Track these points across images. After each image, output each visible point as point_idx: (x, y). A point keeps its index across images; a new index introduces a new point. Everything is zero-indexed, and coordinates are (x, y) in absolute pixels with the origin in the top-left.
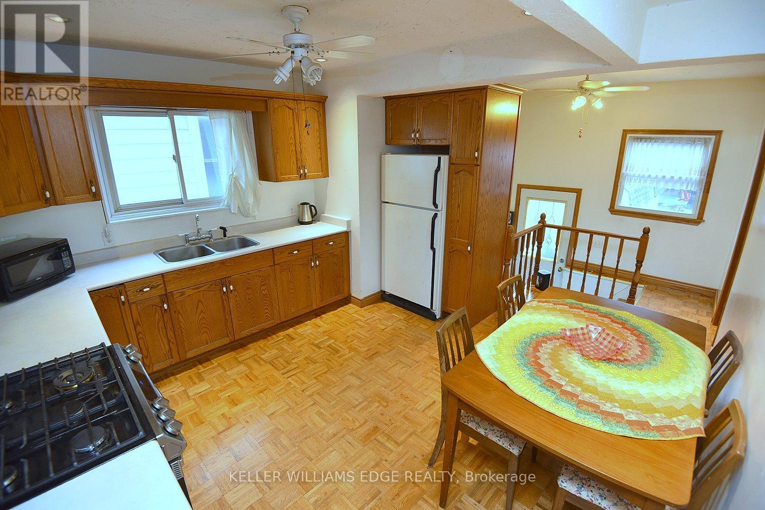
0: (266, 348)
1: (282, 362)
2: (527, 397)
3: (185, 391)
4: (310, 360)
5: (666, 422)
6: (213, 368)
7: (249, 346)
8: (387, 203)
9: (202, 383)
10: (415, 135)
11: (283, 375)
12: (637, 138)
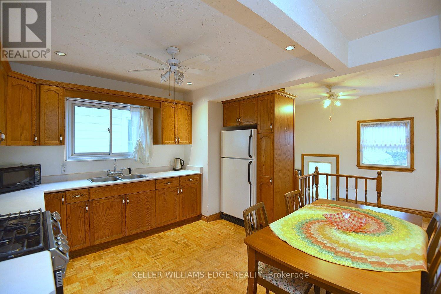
0: (144, 243)
1: (153, 251)
2: (301, 249)
3: (89, 264)
4: (171, 250)
5: (398, 262)
6: (110, 252)
7: (134, 241)
8: (224, 157)
9: (100, 261)
10: (238, 120)
11: (152, 258)
12: (366, 125)
